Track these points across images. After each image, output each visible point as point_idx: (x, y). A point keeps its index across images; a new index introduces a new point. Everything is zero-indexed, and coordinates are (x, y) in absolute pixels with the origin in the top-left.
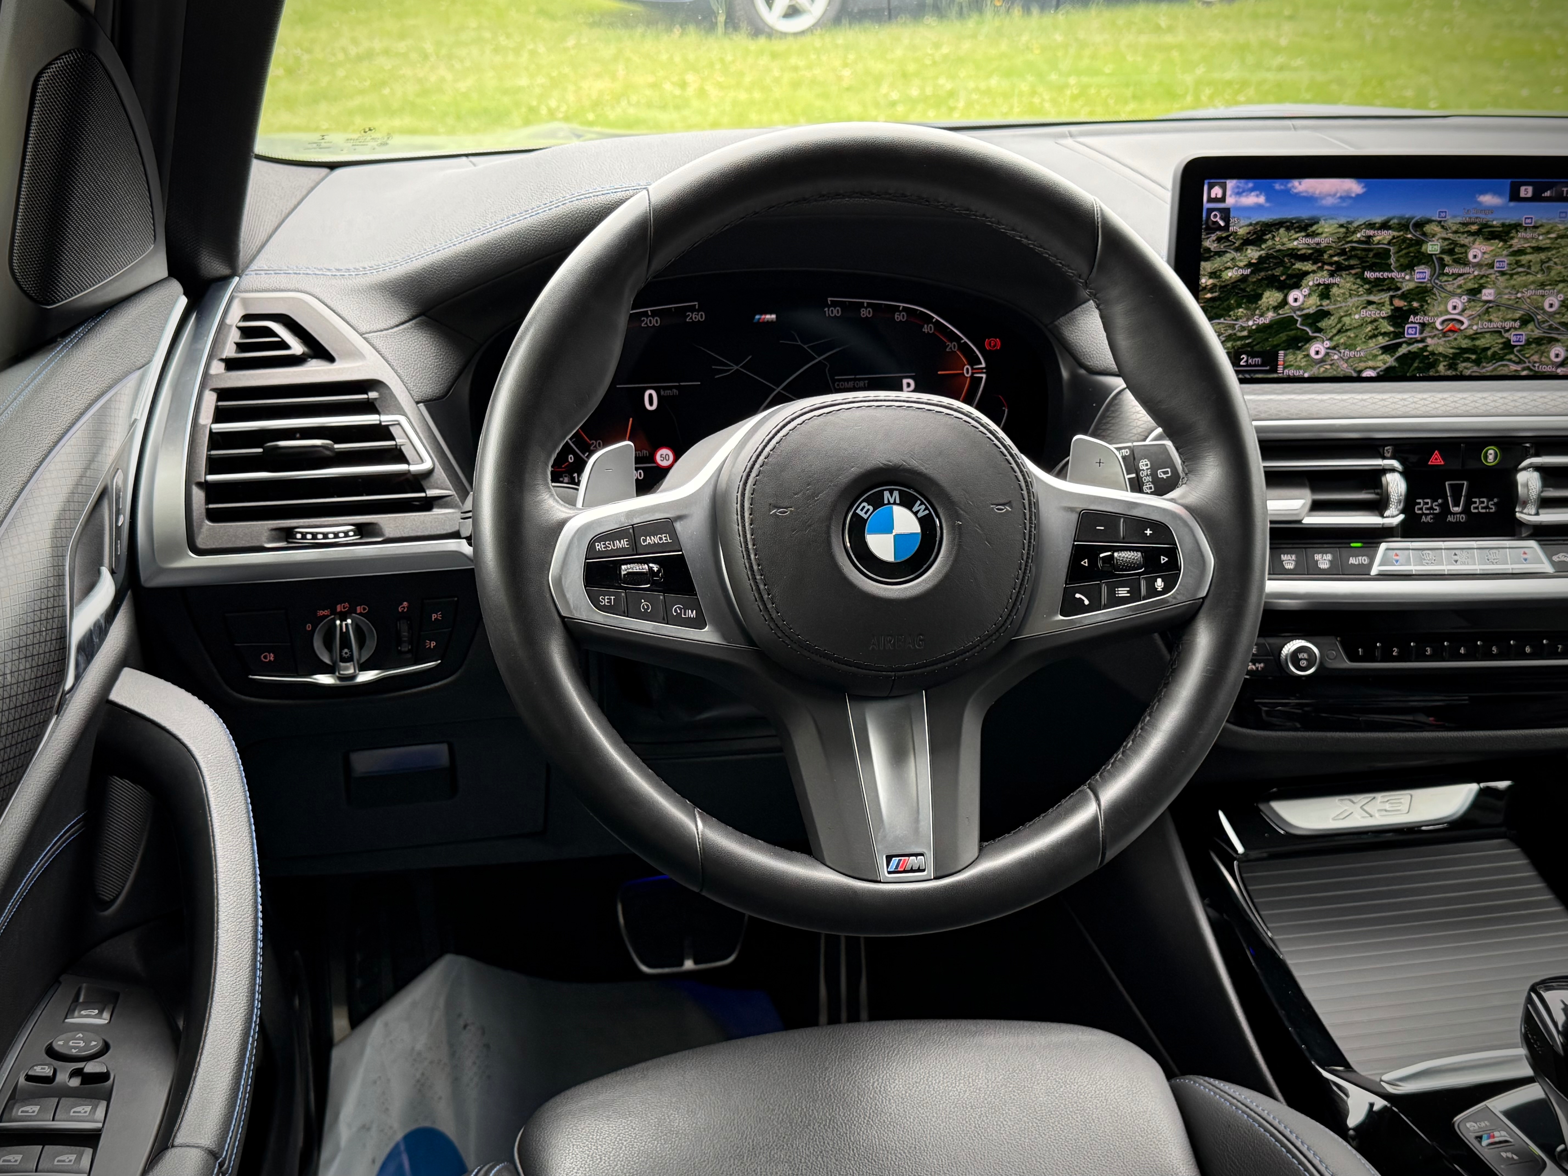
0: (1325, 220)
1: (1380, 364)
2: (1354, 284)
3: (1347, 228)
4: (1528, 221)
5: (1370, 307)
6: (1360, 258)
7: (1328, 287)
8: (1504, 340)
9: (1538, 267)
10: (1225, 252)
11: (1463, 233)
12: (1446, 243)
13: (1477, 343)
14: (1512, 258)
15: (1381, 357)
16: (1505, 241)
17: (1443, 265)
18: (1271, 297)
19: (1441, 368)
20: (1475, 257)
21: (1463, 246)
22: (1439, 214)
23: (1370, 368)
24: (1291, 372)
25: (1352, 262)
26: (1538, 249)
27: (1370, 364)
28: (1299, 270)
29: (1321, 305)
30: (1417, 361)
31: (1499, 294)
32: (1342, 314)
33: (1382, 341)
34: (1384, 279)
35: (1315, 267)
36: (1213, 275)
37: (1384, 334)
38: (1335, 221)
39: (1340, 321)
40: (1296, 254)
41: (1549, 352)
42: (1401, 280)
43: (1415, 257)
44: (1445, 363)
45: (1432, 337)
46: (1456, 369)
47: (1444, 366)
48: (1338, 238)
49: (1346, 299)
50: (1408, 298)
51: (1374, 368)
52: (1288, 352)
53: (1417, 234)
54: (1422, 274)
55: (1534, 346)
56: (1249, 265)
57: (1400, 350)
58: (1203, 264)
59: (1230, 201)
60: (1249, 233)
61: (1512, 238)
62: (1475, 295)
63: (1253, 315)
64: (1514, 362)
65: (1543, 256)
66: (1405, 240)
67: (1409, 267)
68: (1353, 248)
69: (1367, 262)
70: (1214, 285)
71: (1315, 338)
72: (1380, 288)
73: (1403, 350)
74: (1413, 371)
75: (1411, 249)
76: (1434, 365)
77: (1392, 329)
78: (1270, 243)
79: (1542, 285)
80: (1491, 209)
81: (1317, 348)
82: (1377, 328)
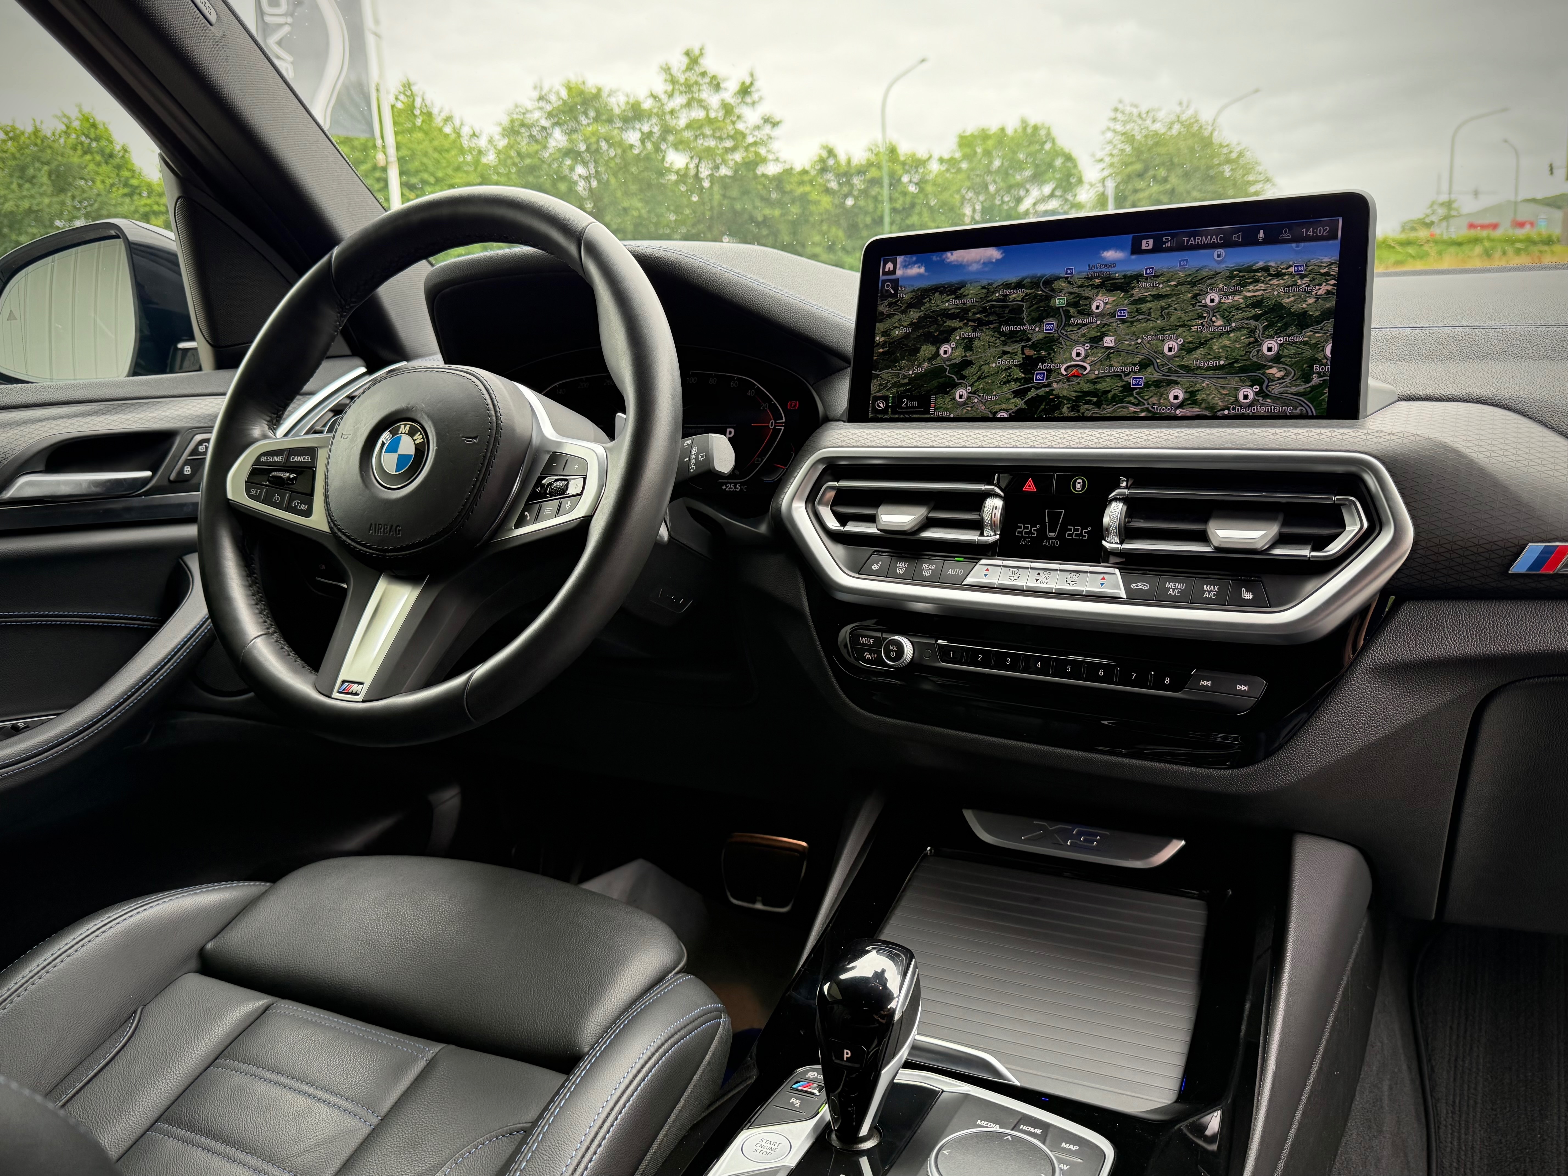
0: (971, 283)
1: (1012, 407)
2: (993, 336)
3: (988, 289)
4: (1148, 271)
5: (1005, 357)
6: (997, 314)
7: (971, 340)
8: (1124, 383)
9: (1159, 314)
10: (894, 314)
11: (1088, 287)
12: (1073, 296)
13: (1098, 386)
14: (1133, 307)
15: (1013, 400)
16: (1126, 292)
17: (1069, 317)
18: (927, 350)
19: (1065, 410)
20: (1098, 307)
21: (1087, 298)
22: (1067, 272)
23: (1004, 410)
24: (940, 413)
25: (991, 318)
26: (1158, 297)
27: (1004, 406)
28: (949, 326)
29: (966, 356)
30: (1044, 403)
31: (1119, 340)
32: (982, 363)
33: (1014, 386)
34: (1018, 332)
35: (961, 324)
36: (885, 333)
37: (1016, 380)
38: (979, 284)
39: (980, 369)
40: (947, 313)
41: (1168, 394)
42: (1031, 332)
43: (1045, 311)
44: (1069, 405)
45: (1057, 382)
46: (1078, 411)
47: (1068, 408)
48: (981, 298)
49: (985, 350)
50: (1038, 347)
51: (1006, 410)
52: (938, 396)
53: (1047, 290)
54: (1050, 325)
55: (1152, 388)
56: (911, 324)
57: (1029, 393)
58: (877, 324)
59: (899, 273)
60: (912, 298)
61: (1133, 288)
62: (1097, 343)
63: (913, 365)
64: (1133, 404)
65: (1163, 303)
66: (1035, 296)
67: (1038, 320)
68: (992, 306)
69: (1004, 317)
70: (885, 342)
71: (960, 384)
72: (1014, 339)
73: (1032, 394)
74: (1040, 412)
75: (1042, 304)
76: (1059, 407)
77: (1023, 376)
78: (927, 305)
79: (1162, 330)
80: (1113, 264)
81: (961, 393)
82: (1010, 375)
